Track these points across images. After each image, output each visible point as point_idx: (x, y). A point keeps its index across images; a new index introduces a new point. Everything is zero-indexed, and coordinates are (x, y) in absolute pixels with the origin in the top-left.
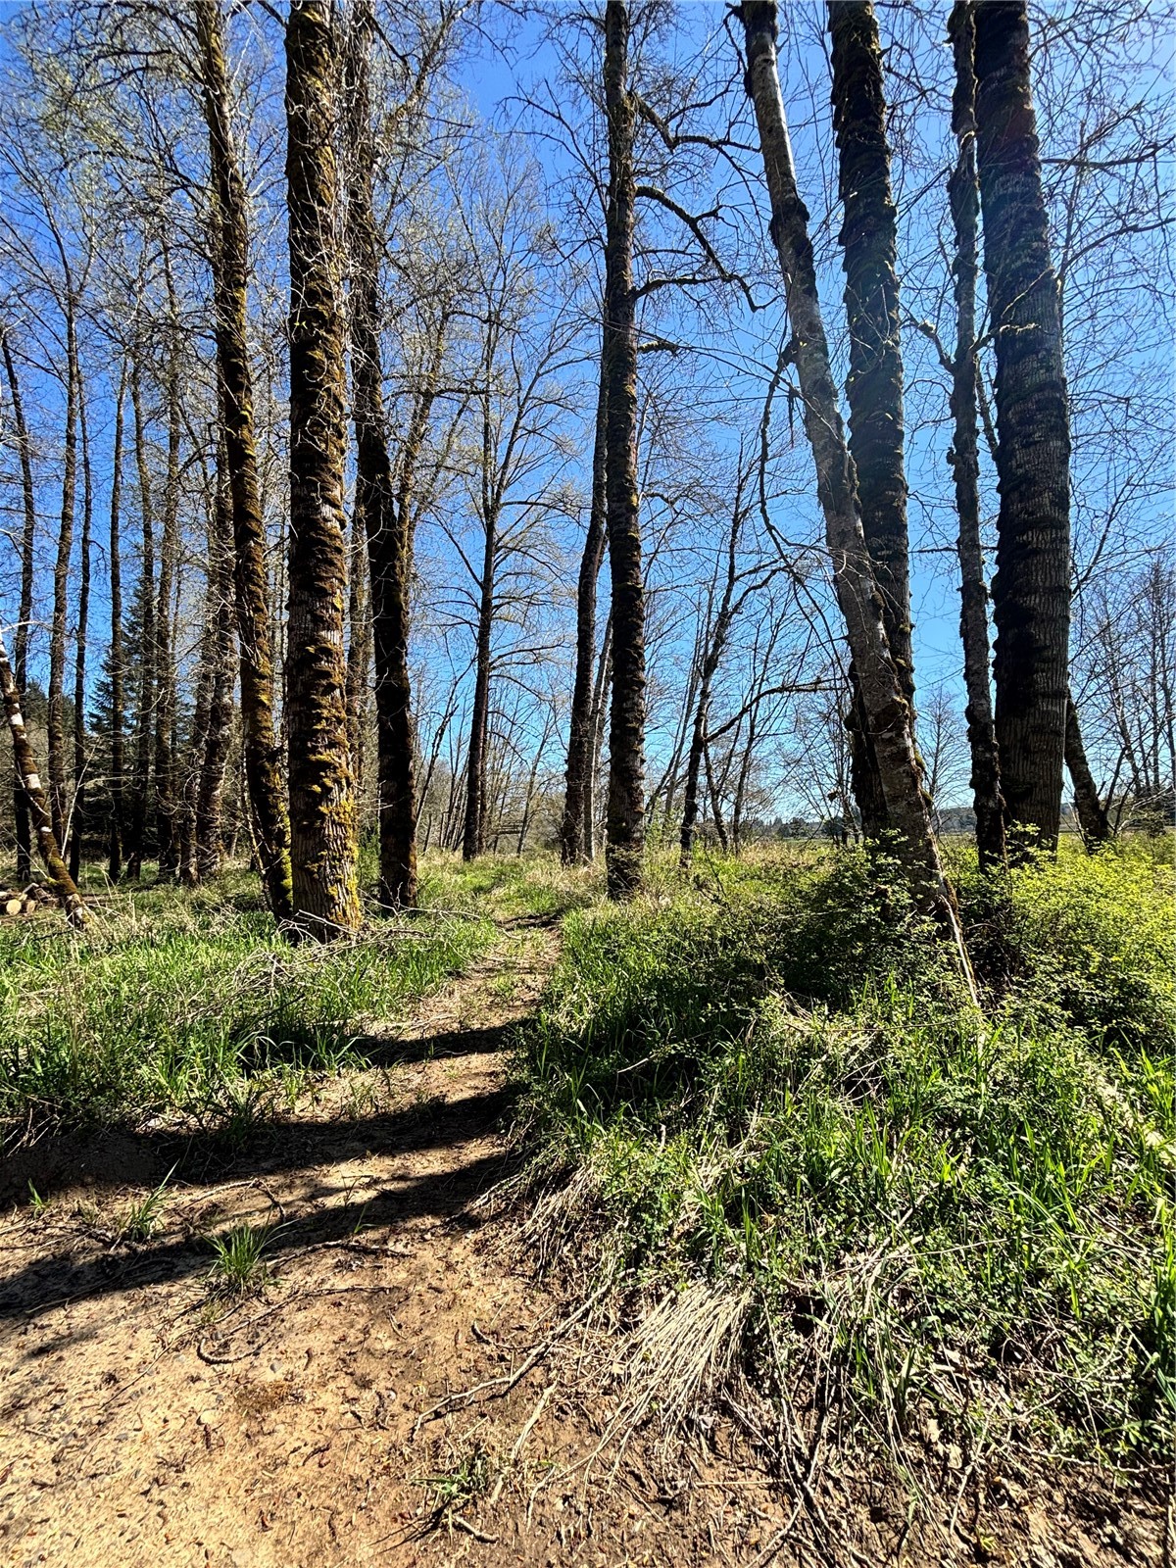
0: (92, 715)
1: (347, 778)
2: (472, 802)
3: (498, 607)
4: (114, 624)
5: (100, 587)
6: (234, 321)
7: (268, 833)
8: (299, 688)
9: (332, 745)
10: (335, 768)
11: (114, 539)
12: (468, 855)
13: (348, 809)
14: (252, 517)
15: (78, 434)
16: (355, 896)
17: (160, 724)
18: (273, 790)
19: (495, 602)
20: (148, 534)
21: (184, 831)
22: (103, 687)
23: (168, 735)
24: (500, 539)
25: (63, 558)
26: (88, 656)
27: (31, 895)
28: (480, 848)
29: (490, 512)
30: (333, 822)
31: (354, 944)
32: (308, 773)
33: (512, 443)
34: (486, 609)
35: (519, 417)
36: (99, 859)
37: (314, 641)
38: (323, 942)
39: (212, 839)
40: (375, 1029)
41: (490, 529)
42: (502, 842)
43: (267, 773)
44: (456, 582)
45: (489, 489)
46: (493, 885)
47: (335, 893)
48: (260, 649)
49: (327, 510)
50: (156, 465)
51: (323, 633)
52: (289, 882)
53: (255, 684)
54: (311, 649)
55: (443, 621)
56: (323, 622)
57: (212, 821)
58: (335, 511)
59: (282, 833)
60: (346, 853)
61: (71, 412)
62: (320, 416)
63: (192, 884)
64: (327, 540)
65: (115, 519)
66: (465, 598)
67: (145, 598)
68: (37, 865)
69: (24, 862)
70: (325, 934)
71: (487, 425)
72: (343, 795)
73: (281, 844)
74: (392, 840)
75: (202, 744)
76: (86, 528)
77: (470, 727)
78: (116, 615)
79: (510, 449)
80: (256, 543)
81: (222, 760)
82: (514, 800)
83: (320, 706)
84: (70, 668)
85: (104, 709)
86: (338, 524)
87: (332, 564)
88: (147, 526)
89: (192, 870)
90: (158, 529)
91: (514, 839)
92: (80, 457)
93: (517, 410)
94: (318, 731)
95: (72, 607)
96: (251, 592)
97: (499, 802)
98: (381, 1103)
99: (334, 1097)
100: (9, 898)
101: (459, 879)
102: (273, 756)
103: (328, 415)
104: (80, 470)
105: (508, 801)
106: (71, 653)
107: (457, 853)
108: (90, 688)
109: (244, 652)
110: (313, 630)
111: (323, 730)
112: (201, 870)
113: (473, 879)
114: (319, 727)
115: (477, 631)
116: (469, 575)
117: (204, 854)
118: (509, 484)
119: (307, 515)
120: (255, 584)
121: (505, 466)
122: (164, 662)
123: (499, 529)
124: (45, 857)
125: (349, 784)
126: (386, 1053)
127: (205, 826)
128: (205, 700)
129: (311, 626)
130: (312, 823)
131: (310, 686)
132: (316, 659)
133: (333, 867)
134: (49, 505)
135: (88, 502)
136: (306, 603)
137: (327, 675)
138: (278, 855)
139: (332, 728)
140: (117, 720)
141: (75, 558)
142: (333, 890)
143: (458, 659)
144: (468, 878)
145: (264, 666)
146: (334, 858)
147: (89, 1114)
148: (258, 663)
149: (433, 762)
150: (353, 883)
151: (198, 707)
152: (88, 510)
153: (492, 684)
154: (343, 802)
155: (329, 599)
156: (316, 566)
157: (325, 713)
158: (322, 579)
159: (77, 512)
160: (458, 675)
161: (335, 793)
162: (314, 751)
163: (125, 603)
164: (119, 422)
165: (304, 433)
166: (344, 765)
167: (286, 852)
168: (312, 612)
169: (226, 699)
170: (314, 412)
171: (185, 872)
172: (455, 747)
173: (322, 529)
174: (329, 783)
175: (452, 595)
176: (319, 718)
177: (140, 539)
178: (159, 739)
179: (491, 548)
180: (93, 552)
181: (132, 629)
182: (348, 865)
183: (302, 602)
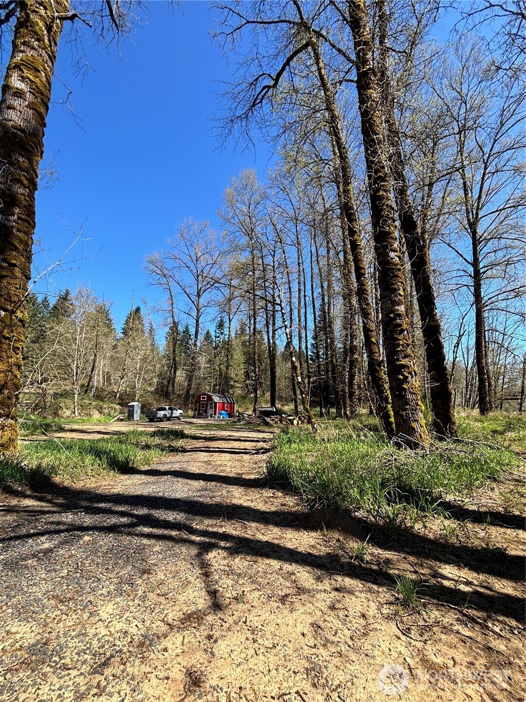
0: (310, 355)
1: (415, 372)
2: (481, 381)
3: (484, 272)
4: (315, 322)
5: (310, 310)
6: (348, 197)
7: (381, 397)
8: (388, 333)
9: (406, 357)
10: (408, 367)
11: (313, 292)
12: (484, 410)
13: (417, 386)
14: (362, 268)
15: (301, 261)
16: (425, 429)
17: (332, 356)
18: (381, 379)
19: (482, 271)
20: (322, 287)
21: (344, 396)
22: (312, 345)
23: (334, 360)
24: (481, 237)
25: (299, 303)
26: (308, 335)
27: (300, 418)
28: (491, 407)
29: (473, 226)
30: (410, 392)
31: (428, 453)
32: (396, 370)
33: (482, 184)
34: (477, 276)
35: (485, 169)
36: (316, 407)
37: (393, 311)
38: (412, 449)
39: (355, 400)
40: (449, 498)
41: (474, 233)
42: (506, 405)
43: (378, 372)
44: (455, 267)
45: (471, 214)
46: (505, 430)
47: (415, 426)
48: (370, 320)
49: (392, 254)
50: (323, 262)
51: (396, 307)
52: (392, 420)
53: (369, 335)
54: (392, 316)
55: (451, 288)
56: (396, 302)
57: (355, 393)
58: (396, 254)
59: (387, 398)
60: (418, 407)
61: (299, 255)
62: (386, 217)
63: (348, 419)
64: (394, 267)
65: (312, 285)
66: (462, 273)
67: (323, 310)
68: (301, 408)
69: (296, 407)
70: (414, 446)
71: (465, 183)
72: (414, 379)
73: (387, 402)
74: (439, 402)
75: (347, 362)
76: (305, 292)
77: (474, 340)
78: (315, 319)
79: (481, 188)
80: (364, 278)
81: (355, 368)
82: (511, 380)
83: (398, 340)
84: (303, 340)
85: (313, 353)
86: (398, 259)
87: (397, 276)
88: (322, 285)
89: (348, 413)
90: (325, 285)
91: (515, 403)
92: (301, 268)
93: (483, 166)
94: (399, 351)
95: (303, 319)
96: (364, 298)
97: (501, 381)
98: (462, 540)
99: (434, 527)
100: (294, 419)
101: (479, 424)
102: (380, 363)
103: (388, 215)
104: (302, 274)
105: (506, 380)
106: (303, 335)
107: (475, 411)
108: (309, 346)
109: (364, 322)
110: (392, 307)
111: (401, 350)
112: (352, 412)
113: (489, 425)
114: (399, 349)
115: (472, 289)
116: (464, 261)
117: (352, 406)
118: (483, 206)
119: (384, 260)
120: (365, 294)
121: (480, 197)
122: (332, 332)
123: (480, 231)
124: (304, 405)
125: (416, 374)
126: (459, 513)
127: (351, 394)
128: (347, 345)
129: (390, 305)
130: (400, 393)
131: (393, 332)
132: (394, 319)
133: (412, 414)
134: (295, 288)
135: (305, 283)
136: (388, 296)
137: (400, 325)
138: (386, 407)
139: (405, 349)
140: (318, 356)
141: (302, 303)
142: (414, 425)
143: (462, 305)
144: (485, 424)
145: (373, 326)
146: (413, 410)
147: (336, 503)
148: (370, 326)
149: (454, 361)
150: (423, 422)
151: (345, 347)
152: (305, 285)
153: (486, 314)
154: (414, 383)
155: (397, 292)
156: (390, 279)
157: (401, 342)
158: (394, 284)
159: (302, 287)
160: (464, 314)
161: (410, 379)
162: (398, 360)
163: (317, 314)
164: (311, 252)
165: (380, 227)
166: (412, 365)
167: (389, 406)
168: (390, 300)
169: (355, 343)
170: (382, 216)
171: (345, 413)
172: (465, 353)
173: (391, 263)
174: (406, 374)
175: (454, 274)
176: (399, 345)
177: (320, 290)
178: (332, 361)
179: (475, 242)
180: (307, 299)
181: (320, 323)
182: (420, 413)
183: (386, 296)
